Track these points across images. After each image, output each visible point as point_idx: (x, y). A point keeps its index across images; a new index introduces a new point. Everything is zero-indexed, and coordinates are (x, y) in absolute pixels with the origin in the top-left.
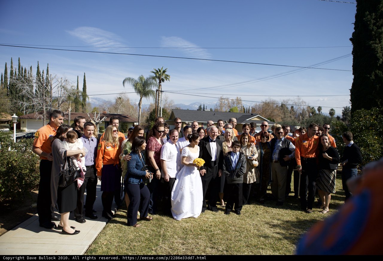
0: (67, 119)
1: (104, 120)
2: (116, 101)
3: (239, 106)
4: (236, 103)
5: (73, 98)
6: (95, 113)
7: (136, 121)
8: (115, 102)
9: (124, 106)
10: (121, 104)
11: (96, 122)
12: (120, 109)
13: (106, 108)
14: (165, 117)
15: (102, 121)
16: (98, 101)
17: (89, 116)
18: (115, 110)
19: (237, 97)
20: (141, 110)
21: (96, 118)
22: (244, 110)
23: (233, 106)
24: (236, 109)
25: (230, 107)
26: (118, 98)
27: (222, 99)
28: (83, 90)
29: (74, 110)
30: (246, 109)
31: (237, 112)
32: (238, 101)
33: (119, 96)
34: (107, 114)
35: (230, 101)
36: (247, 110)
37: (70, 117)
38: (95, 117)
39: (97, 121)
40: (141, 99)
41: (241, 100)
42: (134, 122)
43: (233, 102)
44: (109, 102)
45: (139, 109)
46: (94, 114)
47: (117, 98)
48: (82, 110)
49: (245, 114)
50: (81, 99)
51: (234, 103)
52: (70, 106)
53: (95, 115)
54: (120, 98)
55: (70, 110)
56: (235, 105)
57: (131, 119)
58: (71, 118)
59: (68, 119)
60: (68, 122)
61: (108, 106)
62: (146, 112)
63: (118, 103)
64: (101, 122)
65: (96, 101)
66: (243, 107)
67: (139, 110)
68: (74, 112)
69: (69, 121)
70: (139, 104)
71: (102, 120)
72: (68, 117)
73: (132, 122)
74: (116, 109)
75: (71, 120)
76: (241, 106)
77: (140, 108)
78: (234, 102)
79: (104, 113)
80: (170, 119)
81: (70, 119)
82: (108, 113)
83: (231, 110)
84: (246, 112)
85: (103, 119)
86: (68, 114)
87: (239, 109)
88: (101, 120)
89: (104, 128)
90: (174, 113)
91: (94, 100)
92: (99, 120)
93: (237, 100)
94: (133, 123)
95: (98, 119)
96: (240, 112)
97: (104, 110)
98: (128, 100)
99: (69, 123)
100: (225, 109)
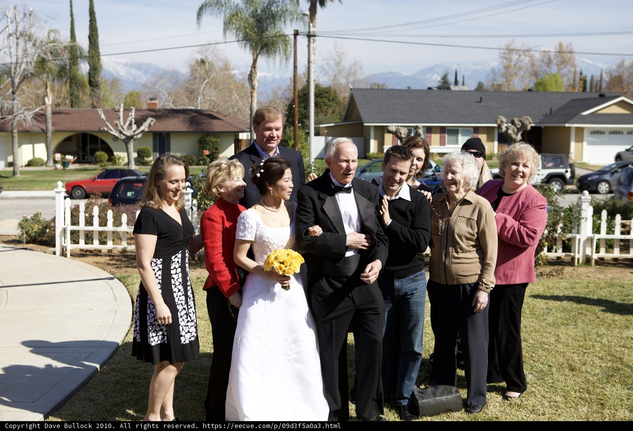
0: (44, 127)
1: (147, 130)
2: (192, 71)
3: (565, 70)
4: (554, 62)
5: (53, 65)
6: (122, 110)
7: (244, 127)
8: (189, 74)
9: (214, 85)
10: (205, 79)
11: (124, 135)
12: (203, 95)
13: (163, 93)
14: (333, 112)
15: (143, 131)
16: (146, 72)
17: (103, 116)
18: (187, 97)
19: (561, 45)
20: (255, 95)
21: (125, 122)
22: (582, 82)
23: (545, 72)
24: (556, 81)
25: (536, 74)
26: (197, 62)
27: (511, 51)
28: (90, 42)
29: (68, 102)
30: (588, 79)
31: (559, 90)
32: (564, 56)
33: (199, 57)
34: (159, 110)
35: (537, 56)
36: (595, 83)
37: (50, 121)
38: (121, 120)
39: (129, 133)
40: (255, 61)
41: (574, 50)
42: (236, 130)
43: (546, 58)
44: (173, 75)
45: (252, 93)
46: (119, 111)
47: (193, 63)
48: (90, 102)
49: (586, 95)
50: (84, 68)
51: (549, 63)
52: (48, 90)
53: (121, 114)
54: (203, 62)
55: (49, 101)
56: (554, 69)
57: (227, 123)
58: (53, 124)
59: (47, 129)
60: (47, 137)
61: (169, 85)
62: (278, 101)
63: (198, 76)
64: (140, 136)
65: (139, 73)
66: (581, 74)
67: (252, 97)
68: (67, 108)
69: (50, 134)
70: (251, 78)
71: (142, 128)
72: (46, 122)
73: (232, 130)
74: (192, 93)
75: (56, 132)
76: (573, 70)
77: (253, 88)
78: (550, 60)
79: (153, 108)
80: (345, 120)
81: (50, 128)
82: (168, 108)
83: (538, 84)
84: (591, 90)
85: (145, 127)
86: (44, 115)
87: (565, 79)
88: (138, 127)
89: (151, 149)
90: (357, 100)
91: (134, 71)
92: (134, 127)
93: (560, 52)
94: (236, 134)
95: (130, 124)
96: (571, 90)
97: (151, 99)
98: (226, 67)
99: (48, 139)
100: (519, 84)
